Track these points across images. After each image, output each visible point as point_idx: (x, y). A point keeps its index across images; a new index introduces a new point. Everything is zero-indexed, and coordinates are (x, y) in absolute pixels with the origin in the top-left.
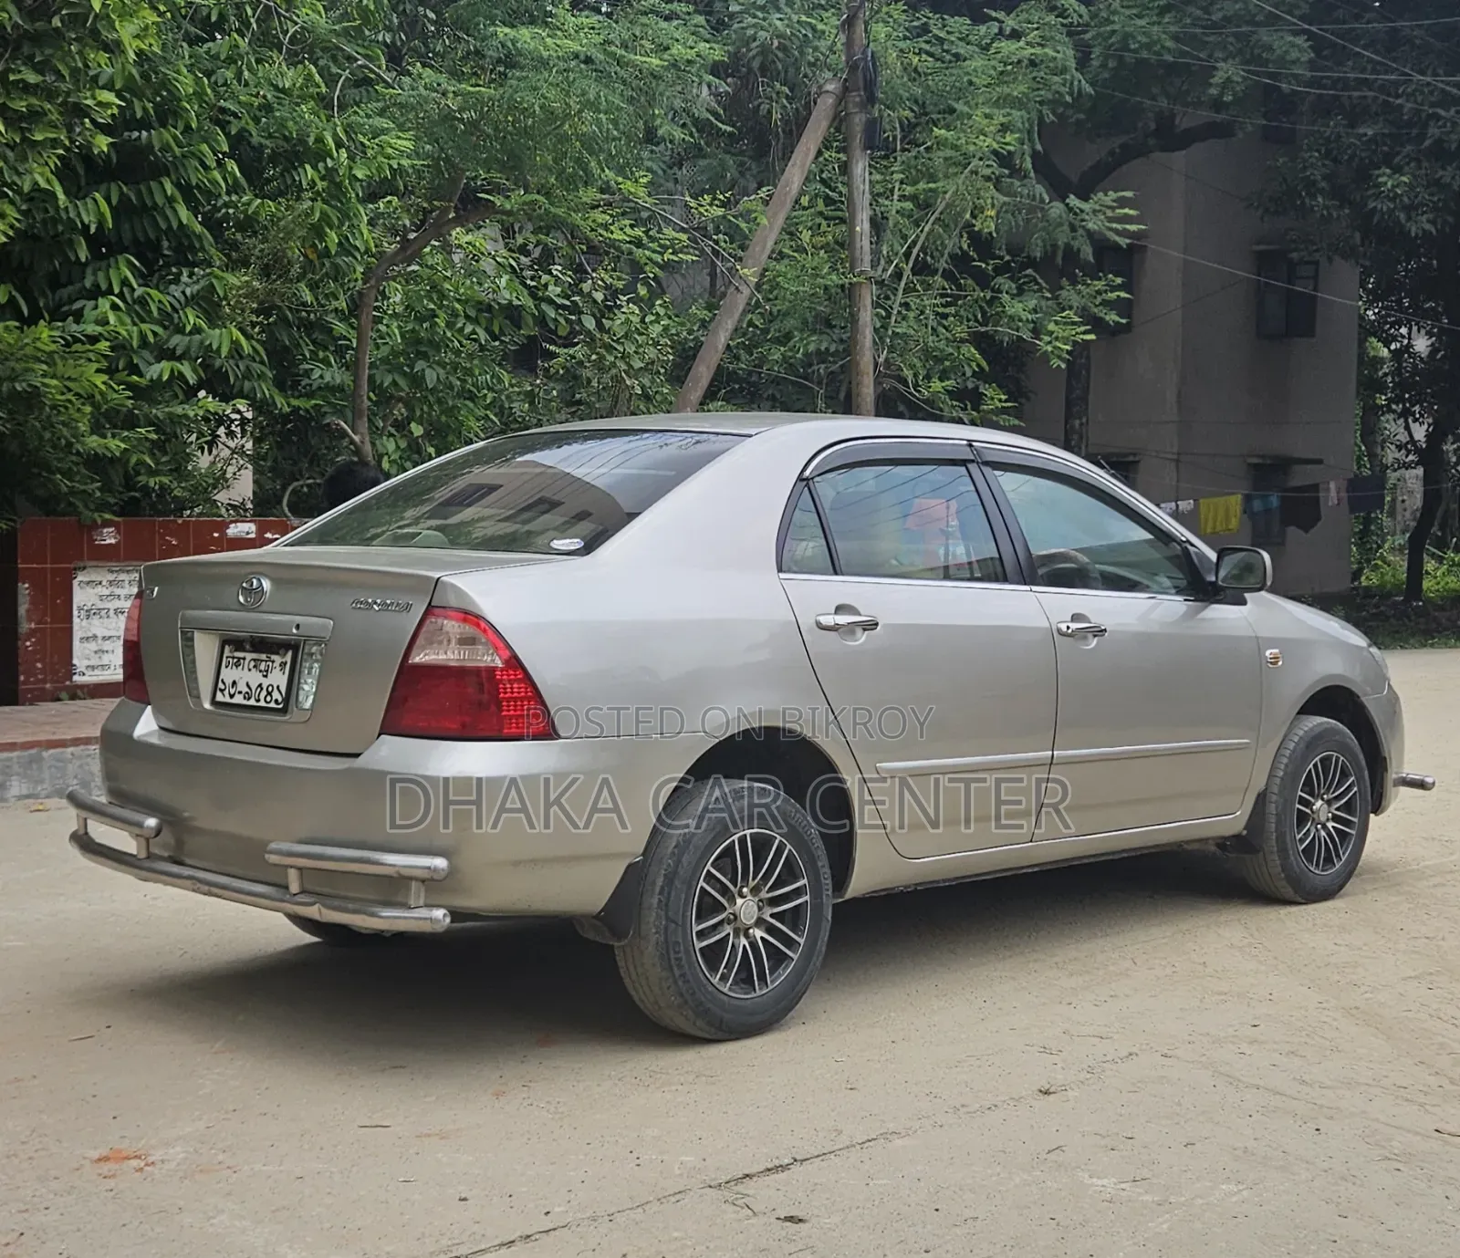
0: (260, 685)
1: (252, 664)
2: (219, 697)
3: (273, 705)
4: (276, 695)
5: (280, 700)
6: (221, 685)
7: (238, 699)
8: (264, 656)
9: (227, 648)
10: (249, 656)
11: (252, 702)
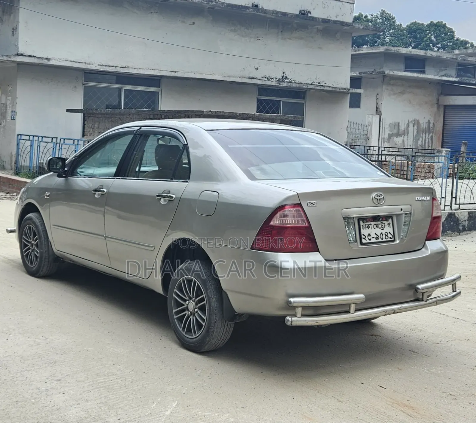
0: (382, 233)
1: (375, 226)
2: (364, 241)
3: (389, 239)
4: (389, 236)
5: (392, 237)
6: (363, 236)
7: (373, 240)
8: (379, 222)
9: (361, 222)
10: (373, 223)
11: (380, 240)
